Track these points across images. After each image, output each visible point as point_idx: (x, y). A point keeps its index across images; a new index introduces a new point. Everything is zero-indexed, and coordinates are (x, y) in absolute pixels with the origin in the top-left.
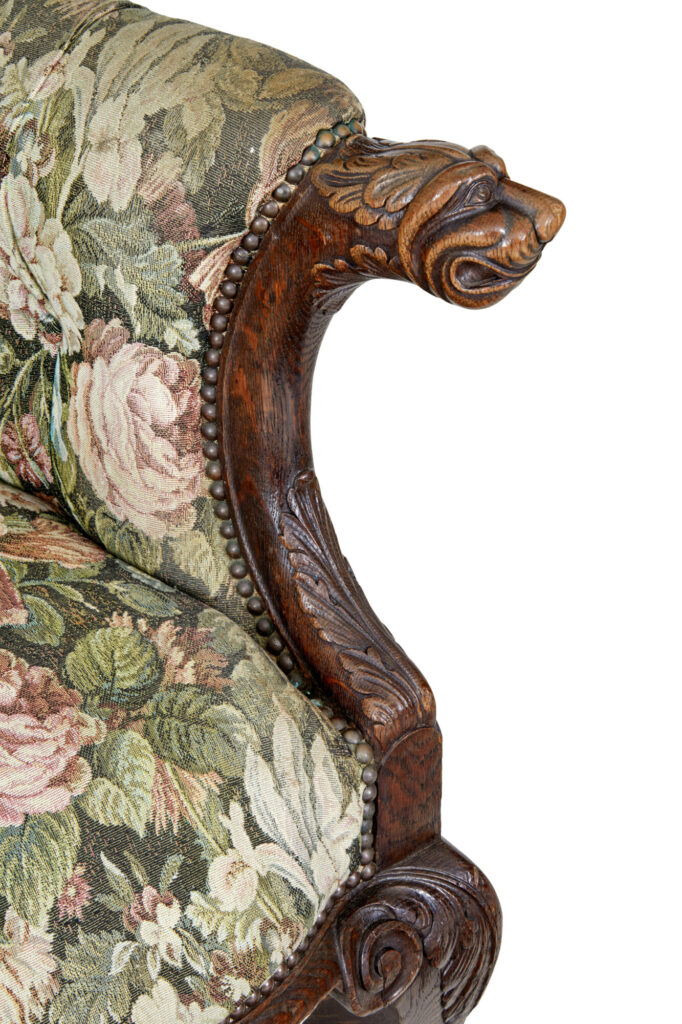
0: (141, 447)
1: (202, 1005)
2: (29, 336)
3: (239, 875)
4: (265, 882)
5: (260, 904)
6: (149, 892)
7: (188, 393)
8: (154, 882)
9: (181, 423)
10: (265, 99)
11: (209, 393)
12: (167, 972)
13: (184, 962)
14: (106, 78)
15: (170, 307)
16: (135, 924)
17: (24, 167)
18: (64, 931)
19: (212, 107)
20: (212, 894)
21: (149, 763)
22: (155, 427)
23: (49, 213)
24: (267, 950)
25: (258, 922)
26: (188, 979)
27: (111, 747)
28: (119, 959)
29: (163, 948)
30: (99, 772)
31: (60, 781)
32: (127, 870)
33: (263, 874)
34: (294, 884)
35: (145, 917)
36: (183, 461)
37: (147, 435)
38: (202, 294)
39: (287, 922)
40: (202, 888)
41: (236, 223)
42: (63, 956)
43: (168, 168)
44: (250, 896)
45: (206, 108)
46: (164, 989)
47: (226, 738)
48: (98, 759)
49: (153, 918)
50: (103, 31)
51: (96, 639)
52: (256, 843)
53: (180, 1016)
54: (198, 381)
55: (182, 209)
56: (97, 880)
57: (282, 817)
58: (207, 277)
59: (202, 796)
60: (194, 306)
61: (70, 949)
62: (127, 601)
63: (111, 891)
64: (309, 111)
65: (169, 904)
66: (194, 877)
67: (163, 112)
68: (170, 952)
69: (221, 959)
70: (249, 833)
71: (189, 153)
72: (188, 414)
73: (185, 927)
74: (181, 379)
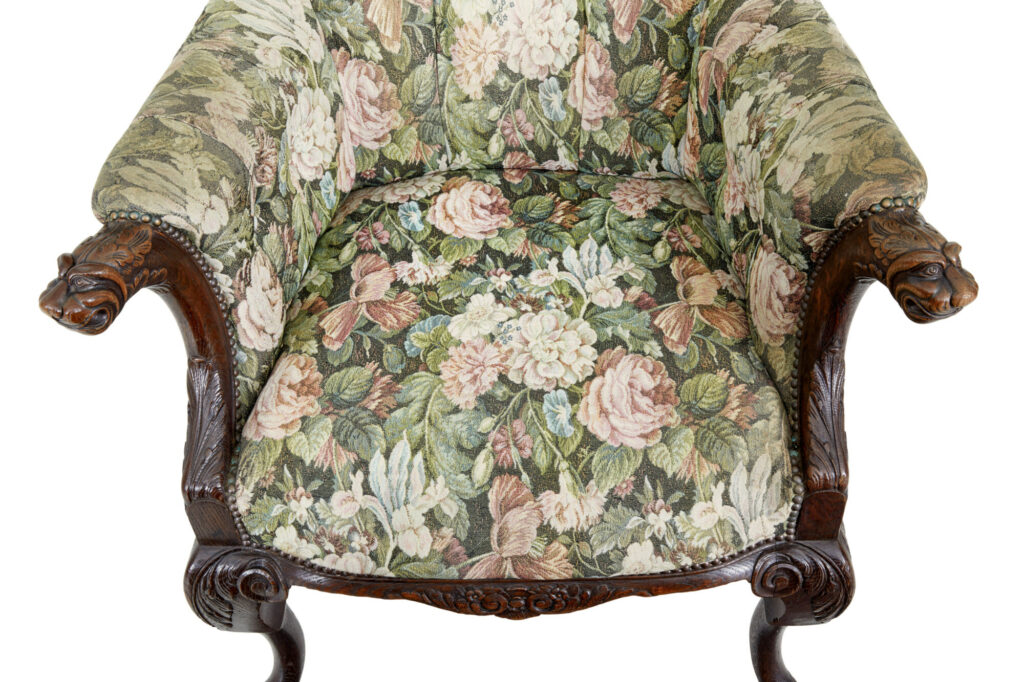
0: (770, 299)
1: (664, 559)
2: (755, 220)
3: (709, 514)
4: (721, 522)
5: (714, 530)
6: (660, 502)
7: (797, 286)
8: (665, 499)
9: (791, 297)
10: (867, 171)
11: (810, 289)
12: (653, 538)
13: (664, 538)
14: (813, 123)
15: (793, 246)
16: (647, 512)
17: (761, 148)
18: (613, 500)
19: (842, 163)
20: (691, 516)
21: (689, 447)
22: (778, 293)
23: (761, 178)
24: (708, 551)
25: (709, 538)
26: (662, 546)
27: (676, 432)
28: (633, 523)
29: (656, 528)
30: (664, 441)
31: (645, 436)
32: (655, 488)
33: (722, 518)
34: (736, 529)
35: (654, 511)
36: (786, 315)
37: (774, 296)
38: (811, 248)
39: (724, 544)
40: (687, 511)
41: (829, 225)
42: (607, 509)
43: (809, 184)
44: (710, 525)
45: (840, 162)
46: (649, 545)
47: (732, 453)
48: (667, 434)
49: (658, 514)
50: (830, 95)
51: (706, 378)
52: (724, 503)
53: (651, 559)
54: (805, 282)
55: (806, 207)
56: (639, 486)
57: (744, 498)
58: (813, 240)
59: (707, 473)
60: (806, 250)
61: (612, 509)
62: (734, 365)
63: (642, 493)
64: (884, 186)
65: (668, 511)
66: (686, 505)
67: (822, 154)
68: (659, 531)
69: (682, 545)
70: (723, 498)
71: (820, 182)
72: (795, 295)
73: (671, 524)
74: (795, 278)
